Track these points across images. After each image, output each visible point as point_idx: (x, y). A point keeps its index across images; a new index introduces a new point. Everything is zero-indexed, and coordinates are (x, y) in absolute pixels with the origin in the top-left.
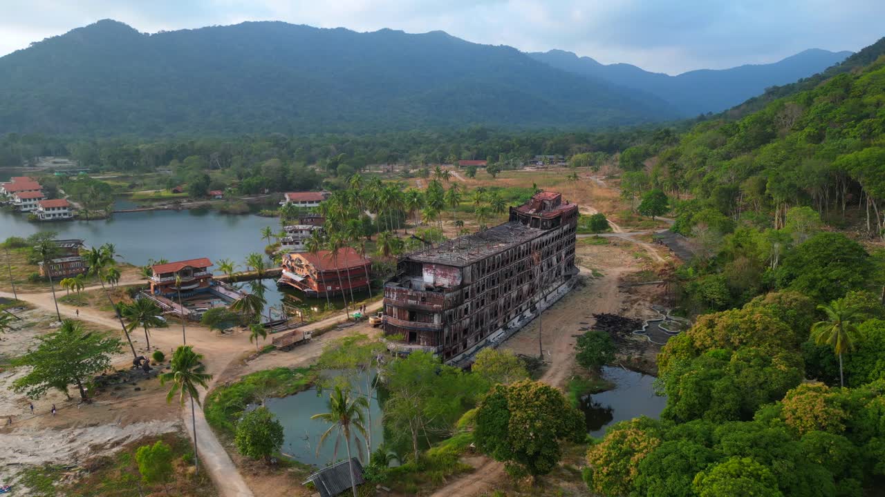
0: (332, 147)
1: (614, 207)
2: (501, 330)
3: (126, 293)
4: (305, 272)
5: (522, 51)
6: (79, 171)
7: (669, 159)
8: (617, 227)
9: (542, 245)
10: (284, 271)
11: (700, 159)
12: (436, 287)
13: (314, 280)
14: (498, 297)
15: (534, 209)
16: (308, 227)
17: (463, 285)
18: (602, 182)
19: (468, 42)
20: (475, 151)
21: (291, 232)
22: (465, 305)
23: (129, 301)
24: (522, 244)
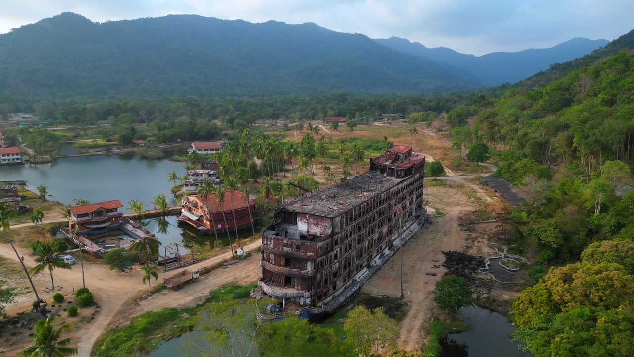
0: (231, 107)
1: (445, 155)
2: (365, 269)
3: (48, 231)
4: (200, 212)
5: (370, 38)
6: (39, 124)
7: (487, 118)
8: (450, 171)
9: (398, 192)
10: (183, 210)
11: (513, 118)
12: (309, 235)
13: (207, 219)
14: (363, 241)
15: (390, 161)
16: (207, 171)
17: (333, 233)
18: (433, 134)
19: (332, 31)
20: (337, 110)
21: (193, 175)
22: (335, 251)
23: (48, 239)
24: (383, 193)
